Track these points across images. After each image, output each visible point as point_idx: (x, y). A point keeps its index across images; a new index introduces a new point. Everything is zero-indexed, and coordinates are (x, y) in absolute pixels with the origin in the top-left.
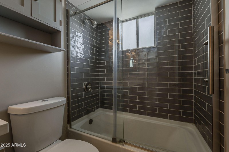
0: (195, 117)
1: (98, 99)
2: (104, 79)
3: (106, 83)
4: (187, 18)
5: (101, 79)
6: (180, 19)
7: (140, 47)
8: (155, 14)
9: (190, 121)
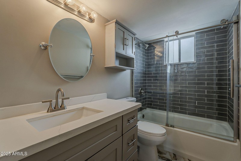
0: (229, 116)
1: (146, 101)
2: (151, 86)
3: (152, 89)
4: (222, 41)
5: (148, 86)
6: (217, 42)
7: (182, 61)
8: (195, 36)
9: (225, 120)
